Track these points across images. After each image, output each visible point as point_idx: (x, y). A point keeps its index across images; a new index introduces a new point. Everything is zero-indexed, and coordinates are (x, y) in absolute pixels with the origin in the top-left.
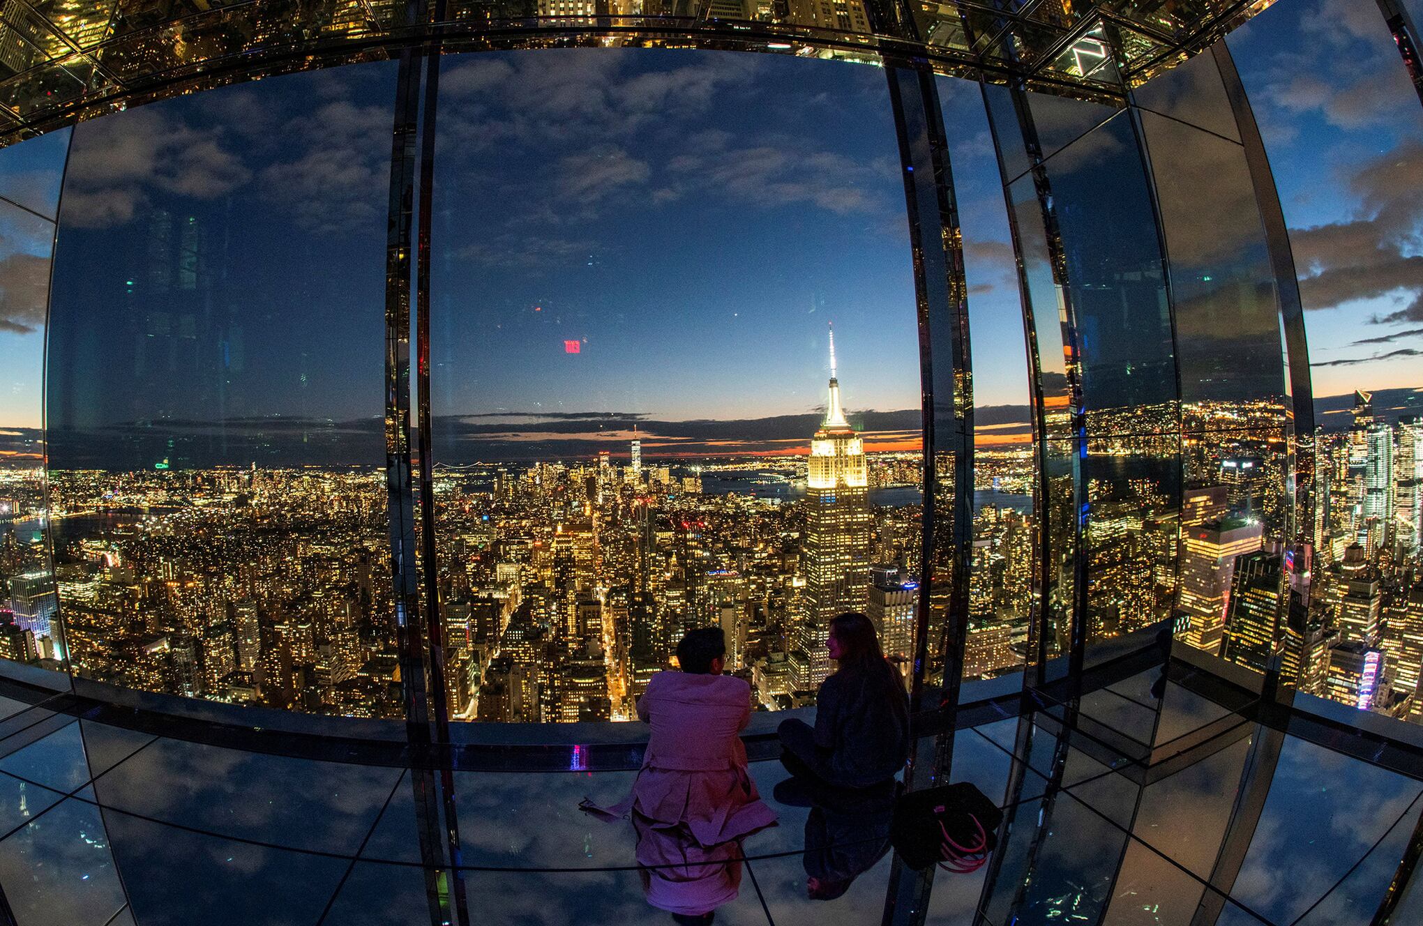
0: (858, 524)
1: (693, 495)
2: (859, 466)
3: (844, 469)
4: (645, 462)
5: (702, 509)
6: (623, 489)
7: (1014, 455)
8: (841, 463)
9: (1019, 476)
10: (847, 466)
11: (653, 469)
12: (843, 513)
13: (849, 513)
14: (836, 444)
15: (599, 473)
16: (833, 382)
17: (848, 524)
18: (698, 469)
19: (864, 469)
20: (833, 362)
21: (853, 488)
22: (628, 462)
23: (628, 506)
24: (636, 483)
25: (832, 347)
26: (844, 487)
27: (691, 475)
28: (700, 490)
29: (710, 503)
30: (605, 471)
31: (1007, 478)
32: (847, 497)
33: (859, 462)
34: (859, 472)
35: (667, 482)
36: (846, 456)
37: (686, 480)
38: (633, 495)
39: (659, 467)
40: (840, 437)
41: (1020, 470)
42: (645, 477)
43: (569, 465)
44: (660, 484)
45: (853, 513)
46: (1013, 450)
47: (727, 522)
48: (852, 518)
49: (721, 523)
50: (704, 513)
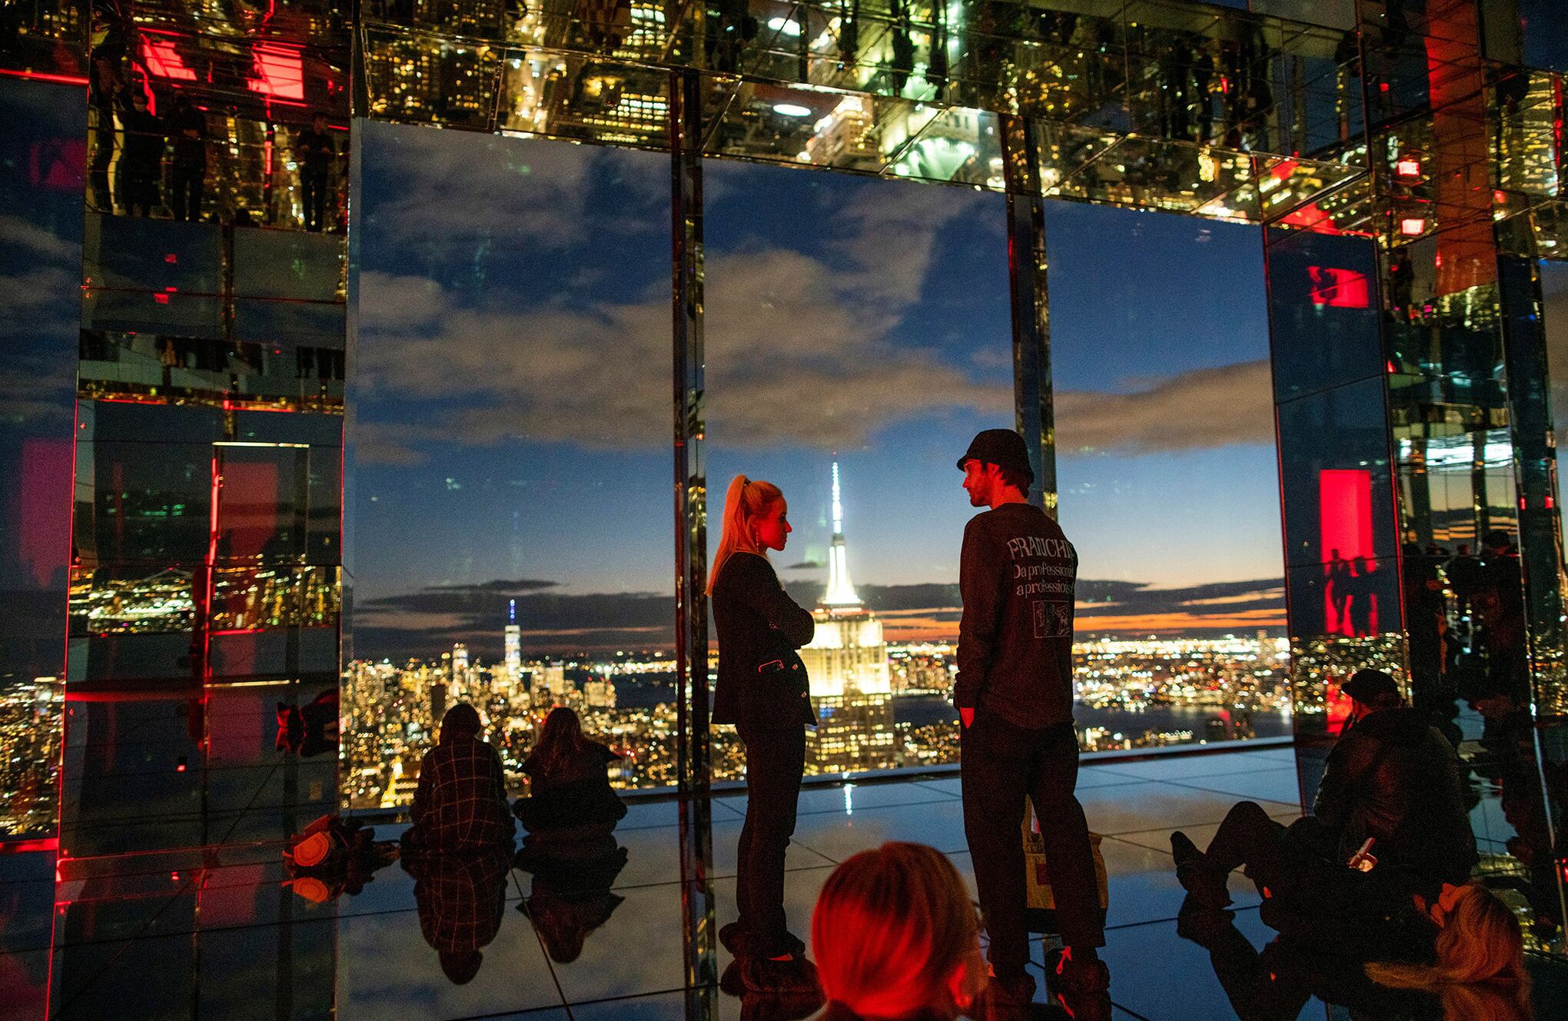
0: (877, 748)
1: (603, 710)
2: (877, 661)
3: (855, 665)
4: (526, 658)
5: (617, 730)
6: (490, 702)
7: (1099, 647)
8: (851, 657)
9: (1110, 680)
10: (859, 662)
11: (536, 670)
12: (856, 733)
13: (865, 732)
14: (842, 630)
15: (451, 678)
16: (836, 538)
17: (863, 749)
18: (607, 670)
19: (884, 665)
20: (837, 510)
21: (868, 695)
22: (499, 659)
23: (499, 729)
24: (512, 692)
25: (836, 488)
26: (855, 694)
27: (597, 678)
28: (611, 703)
29: (629, 722)
30: (461, 673)
31: (1089, 684)
32: (862, 708)
33: (877, 656)
34: (877, 671)
35: (561, 691)
36: (858, 647)
37: (591, 687)
38: (508, 712)
39: (547, 664)
40: (849, 619)
41: (1110, 672)
42: (527, 681)
43: (400, 663)
44: (549, 694)
45: (871, 733)
46: (1097, 640)
47: (657, 751)
48: (869, 740)
49: (648, 754)
50: (620, 737)
